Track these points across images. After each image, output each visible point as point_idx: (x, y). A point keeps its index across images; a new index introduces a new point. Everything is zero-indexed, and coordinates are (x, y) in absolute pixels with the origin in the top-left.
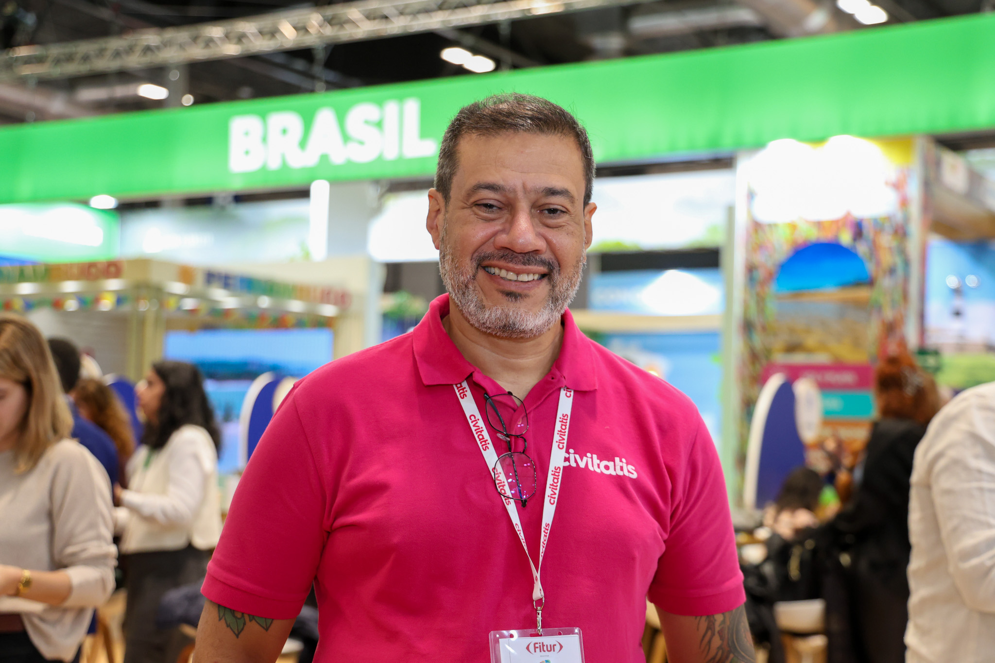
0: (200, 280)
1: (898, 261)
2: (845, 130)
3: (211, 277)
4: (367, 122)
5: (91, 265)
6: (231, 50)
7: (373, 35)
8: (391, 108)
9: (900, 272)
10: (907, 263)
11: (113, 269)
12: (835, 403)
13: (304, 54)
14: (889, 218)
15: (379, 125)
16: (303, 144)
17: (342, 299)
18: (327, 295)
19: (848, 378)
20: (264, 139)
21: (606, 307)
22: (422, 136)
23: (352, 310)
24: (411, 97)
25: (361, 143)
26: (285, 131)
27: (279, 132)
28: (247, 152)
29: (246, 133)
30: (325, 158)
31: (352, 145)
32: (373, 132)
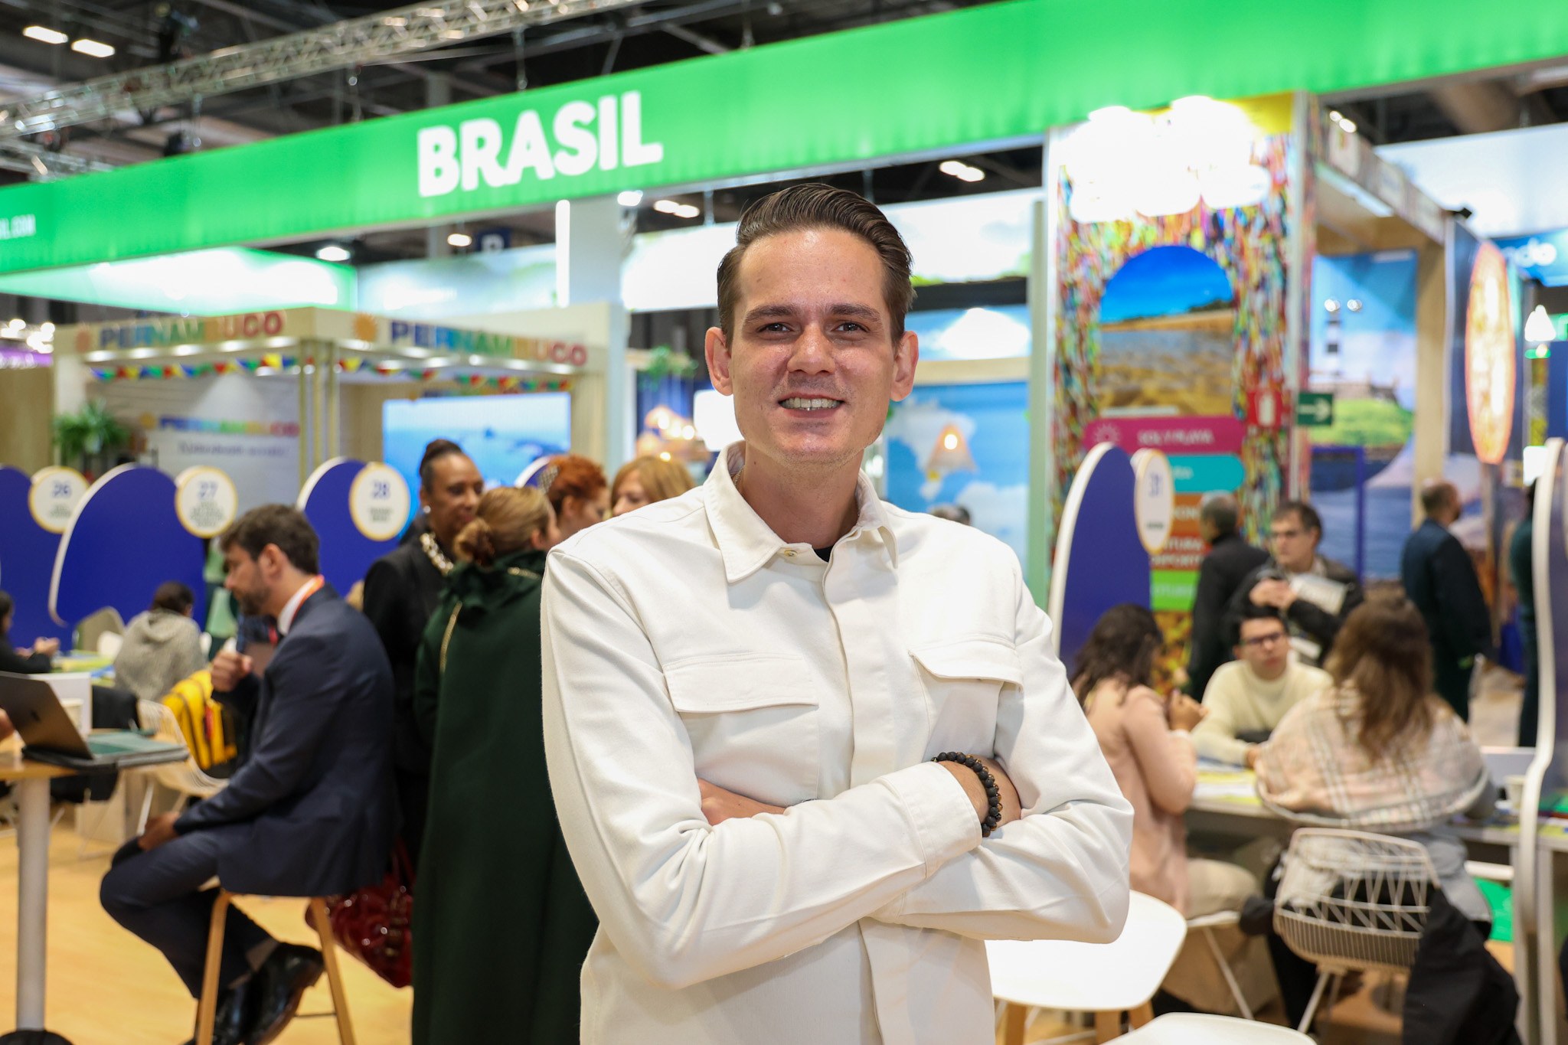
0: (385, 333)
1: (1273, 268)
2: (1193, 89)
3: (399, 329)
4: (577, 124)
5: (250, 317)
6: (415, 43)
8: (607, 106)
9: (1276, 284)
10: (1284, 270)
11: (272, 324)
12: (1185, 473)
13: (501, 41)
14: (1259, 208)
15: (593, 127)
16: (503, 158)
17: (577, 353)
18: (556, 350)
19: (1205, 436)
20: (458, 155)
22: (647, 138)
23: (590, 366)
24: (629, 88)
25: (573, 152)
26: (481, 142)
27: (474, 143)
28: (438, 172)
29: (437, 148)
30: (529, 172)
31: (562, 155)
32: (586, 136)
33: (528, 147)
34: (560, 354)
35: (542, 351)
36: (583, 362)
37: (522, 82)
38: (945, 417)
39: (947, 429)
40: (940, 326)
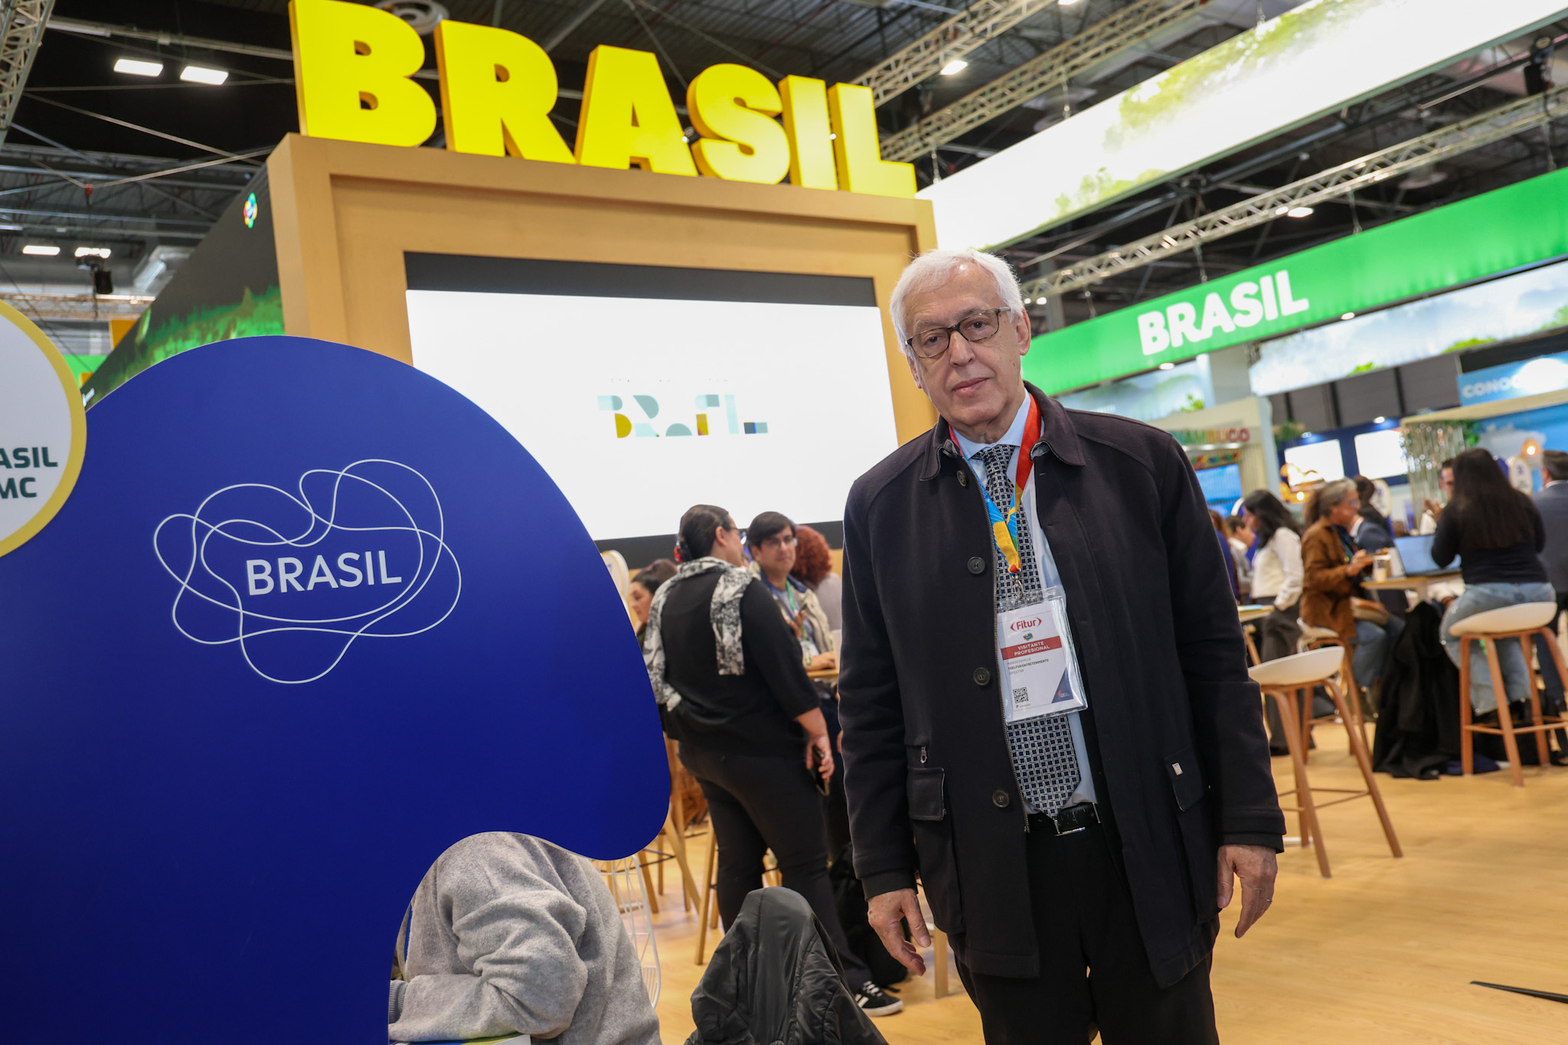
6: (1128, 265)
7: (1241, 228)
8: (1266, 281)
13: (1186, 255)
15: (1258, 296)
16: (1198, 324)
17: (1243, 435)
18: (1230, 435)
20: (1167, 327)
21: (1476, 400)
22: (1296, 297)
23: (1252, 441)
24: (1280, 269)
25: (1246, 313)
26: (1181, 317)
27: (1177, 318)
28: (1155, 339)
29: (1152, 325)
30: (1217, 330)
31: (1238, 316)
32: (1256, 302)
33: (1215, 315)
34: (1233, 436)
35: (1223, 436)
36: (1246, 440)
37: (1204, 277)
38: (1522, 435)
39: (1526, 443)
40: (1508, 374)
